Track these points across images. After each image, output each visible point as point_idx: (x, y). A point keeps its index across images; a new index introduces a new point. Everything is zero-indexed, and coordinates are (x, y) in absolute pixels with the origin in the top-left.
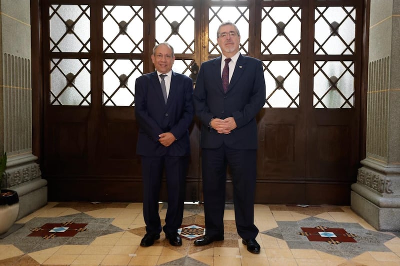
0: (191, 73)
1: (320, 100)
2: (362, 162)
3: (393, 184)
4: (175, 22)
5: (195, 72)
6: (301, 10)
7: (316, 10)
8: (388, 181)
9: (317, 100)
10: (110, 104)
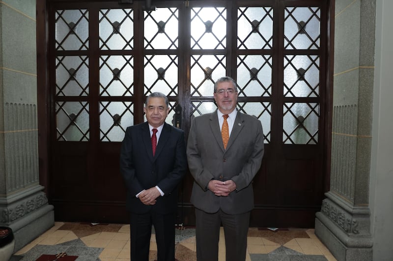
0: (175, 113)
1: (289, 137)
2: (327, 194)
3: (359, 224)
4: (161, 69)
5: (179, 112)
6: (271, 58)
7: (285, 58)
8: (354, 222)
9: (286, 137)
10: (105, 140)
